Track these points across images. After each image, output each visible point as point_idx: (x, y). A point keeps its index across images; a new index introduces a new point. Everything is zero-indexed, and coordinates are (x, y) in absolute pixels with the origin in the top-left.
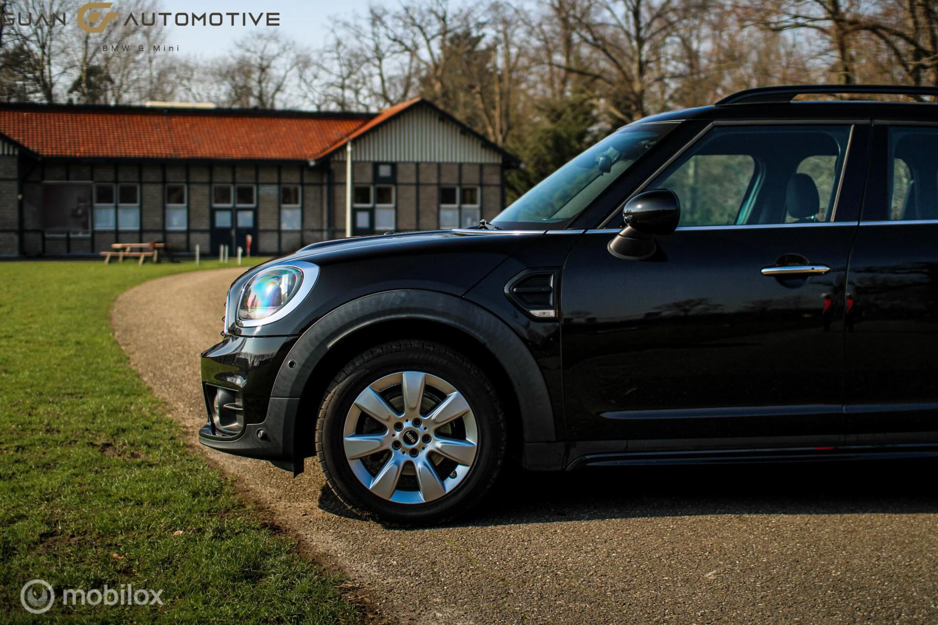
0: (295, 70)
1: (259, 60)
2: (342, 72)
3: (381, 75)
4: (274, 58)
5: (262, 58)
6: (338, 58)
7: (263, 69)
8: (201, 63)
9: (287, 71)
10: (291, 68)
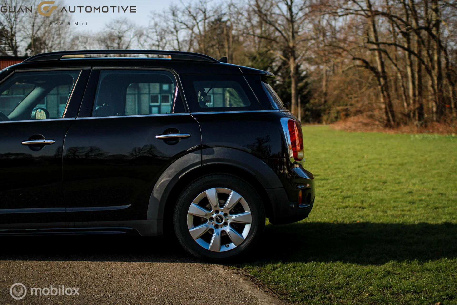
0: (136, 38)
1: (118, 33)
2: (158, 39)
3: (177, 40)
4: (125, 32)
5: (119, 33)
6: (156, 32)
7: (120, 38)
8: (91, 35)
9: (131, 39)
10: (133, 37)
